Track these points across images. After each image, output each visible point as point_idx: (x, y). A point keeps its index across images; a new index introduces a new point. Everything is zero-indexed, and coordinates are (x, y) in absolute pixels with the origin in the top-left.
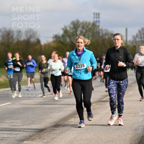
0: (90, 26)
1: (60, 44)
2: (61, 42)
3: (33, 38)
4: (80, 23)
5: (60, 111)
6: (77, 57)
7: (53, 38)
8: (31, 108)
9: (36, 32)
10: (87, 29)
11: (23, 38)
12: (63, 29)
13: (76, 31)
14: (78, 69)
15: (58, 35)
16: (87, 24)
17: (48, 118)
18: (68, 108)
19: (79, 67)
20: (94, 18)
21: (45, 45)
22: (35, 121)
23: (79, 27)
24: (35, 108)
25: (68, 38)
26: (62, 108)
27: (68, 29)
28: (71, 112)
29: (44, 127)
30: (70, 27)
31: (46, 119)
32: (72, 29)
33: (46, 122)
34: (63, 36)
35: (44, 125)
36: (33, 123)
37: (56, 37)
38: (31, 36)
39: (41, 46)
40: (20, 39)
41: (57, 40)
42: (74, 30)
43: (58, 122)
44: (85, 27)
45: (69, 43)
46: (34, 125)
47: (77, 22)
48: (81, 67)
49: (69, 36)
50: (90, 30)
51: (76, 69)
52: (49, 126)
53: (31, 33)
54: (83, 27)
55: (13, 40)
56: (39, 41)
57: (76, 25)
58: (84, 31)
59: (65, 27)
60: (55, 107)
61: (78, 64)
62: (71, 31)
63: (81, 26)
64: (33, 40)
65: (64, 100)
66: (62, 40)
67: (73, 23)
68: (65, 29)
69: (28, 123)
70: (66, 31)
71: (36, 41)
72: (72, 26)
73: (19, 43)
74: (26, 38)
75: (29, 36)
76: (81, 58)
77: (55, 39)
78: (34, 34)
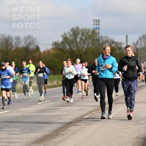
0: (90, 33)
1: (59, 51)
2: (60, 49)
3: (32, 45)
4: (80, 30)
5: (60, 119)
6: (102, 60)
7: (53, 45)
8: (30, 116)
9: (35, 39)
10: (87, 36)
11: (22, 45)
12: (63, 36)
13: (76, 38)
14: (103, 69)
15: (58, 42)
16: (87, 31)
17: (47, 126)
18: (68, 116)
19: (103, 68)
20: (94, 24)
21: (44, 52)
22: (34, 130)
23: (78, 33)
24: (34, 116)
25: (67, 45)
26: (61, 116)
27: (68, 36)
28: (71, 120)
29: (43, 135)
30: (69, 34)
31: (45, 127)
32: (72, 36)
33: (45, 130)
34: (62, 43)
35: (44, 134)
36: (32, 131)
37: (55, 44)
38: (30, 43)
39: (40, 53)
40: (19, 46)
41: (56, 47)
42: (74, 37)
43: (57, 130)
44: (85, 34)
45: (69, 50)
46: (33, 133)
47: (76, 29)
48: (105, 68)
49: (68, 43)
50: (90, 37)
51: (101, 70)
52: (48, 134)
53: (31, 40)
54: (83, 34)
55: (12, 47)
56: (38, 49)
57: (75, 32)
58: (84, 38)
59: (65, 34)
60: (54, 115)
61: (102, 66)
62: (71, 38)
63: (80, 33)
64: (31, 47)
65: (64, 108)
66: (61, 47)
67: (72, 30)
68: (64, 36)
69: (26, 131)
70: (65, 38)
71: (35, 48)
72: (72, 33)
73: (18, 50)
74: (25, 45)
75: (28, 43)
76: (106, 61)
77: (54, 46)
78: (33, 41)
